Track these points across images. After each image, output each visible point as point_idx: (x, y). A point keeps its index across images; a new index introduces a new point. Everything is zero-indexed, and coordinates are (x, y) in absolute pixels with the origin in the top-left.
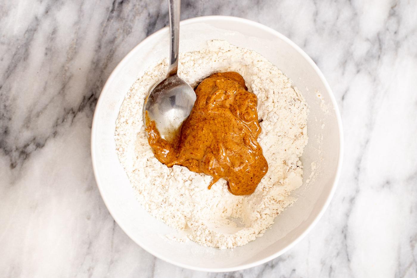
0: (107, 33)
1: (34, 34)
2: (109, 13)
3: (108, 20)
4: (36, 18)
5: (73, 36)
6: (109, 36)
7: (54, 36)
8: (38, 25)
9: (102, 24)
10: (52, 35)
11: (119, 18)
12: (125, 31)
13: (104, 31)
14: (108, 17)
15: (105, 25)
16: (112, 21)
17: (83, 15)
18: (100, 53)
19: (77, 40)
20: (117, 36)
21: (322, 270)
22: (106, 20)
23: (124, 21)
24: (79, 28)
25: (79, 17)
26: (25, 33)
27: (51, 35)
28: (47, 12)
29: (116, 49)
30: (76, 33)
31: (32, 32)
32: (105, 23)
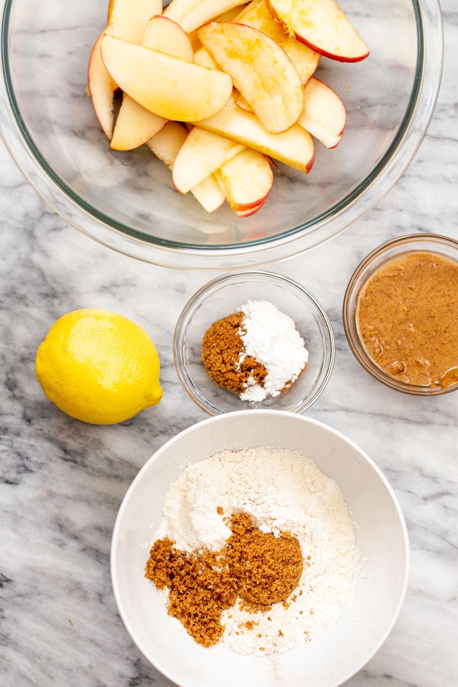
0: (101, 468)
1: (101, 553)
2: (77, 466)
3: (85, 466)
4: (84, 550)
5: (104, 508)
6: (103, 466)
7: (104, 530)
8: (91, 548)
9: (90, 474)
10: (102, 531)
11: (84, 454)
12: (98, 447)
13: (98, 472)
14: (82, 467)
15: (91, 471)
16: (86, 462)
17: (81, 496)
18: (124, 476)
19: (109, 503)
20: (104, 457)
21: (375, 220)
22: (86, 469)
23: (87, 448)
24: (96, 500)
25: (82, 500)
26: (101, 563)
27: (103, 533)
28: (76, 538)
29: (118, 458)
30: (100, 504)
31: (100, 555)
32: (88, 470)
